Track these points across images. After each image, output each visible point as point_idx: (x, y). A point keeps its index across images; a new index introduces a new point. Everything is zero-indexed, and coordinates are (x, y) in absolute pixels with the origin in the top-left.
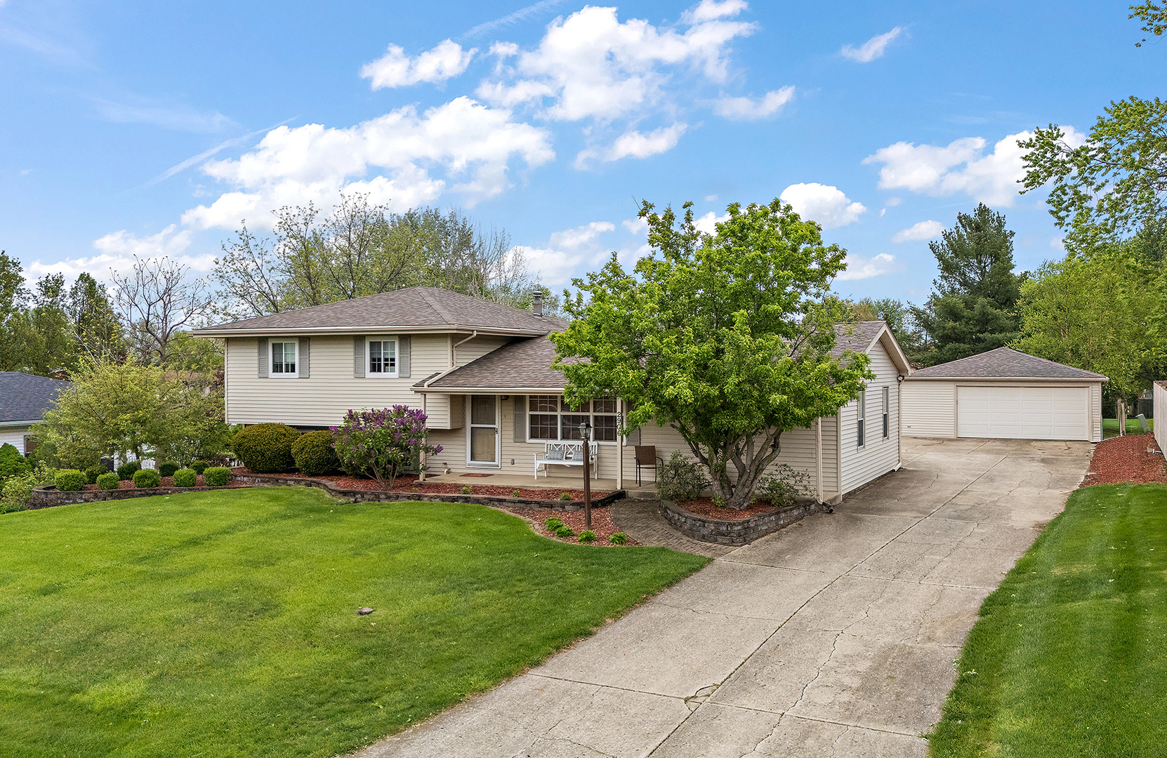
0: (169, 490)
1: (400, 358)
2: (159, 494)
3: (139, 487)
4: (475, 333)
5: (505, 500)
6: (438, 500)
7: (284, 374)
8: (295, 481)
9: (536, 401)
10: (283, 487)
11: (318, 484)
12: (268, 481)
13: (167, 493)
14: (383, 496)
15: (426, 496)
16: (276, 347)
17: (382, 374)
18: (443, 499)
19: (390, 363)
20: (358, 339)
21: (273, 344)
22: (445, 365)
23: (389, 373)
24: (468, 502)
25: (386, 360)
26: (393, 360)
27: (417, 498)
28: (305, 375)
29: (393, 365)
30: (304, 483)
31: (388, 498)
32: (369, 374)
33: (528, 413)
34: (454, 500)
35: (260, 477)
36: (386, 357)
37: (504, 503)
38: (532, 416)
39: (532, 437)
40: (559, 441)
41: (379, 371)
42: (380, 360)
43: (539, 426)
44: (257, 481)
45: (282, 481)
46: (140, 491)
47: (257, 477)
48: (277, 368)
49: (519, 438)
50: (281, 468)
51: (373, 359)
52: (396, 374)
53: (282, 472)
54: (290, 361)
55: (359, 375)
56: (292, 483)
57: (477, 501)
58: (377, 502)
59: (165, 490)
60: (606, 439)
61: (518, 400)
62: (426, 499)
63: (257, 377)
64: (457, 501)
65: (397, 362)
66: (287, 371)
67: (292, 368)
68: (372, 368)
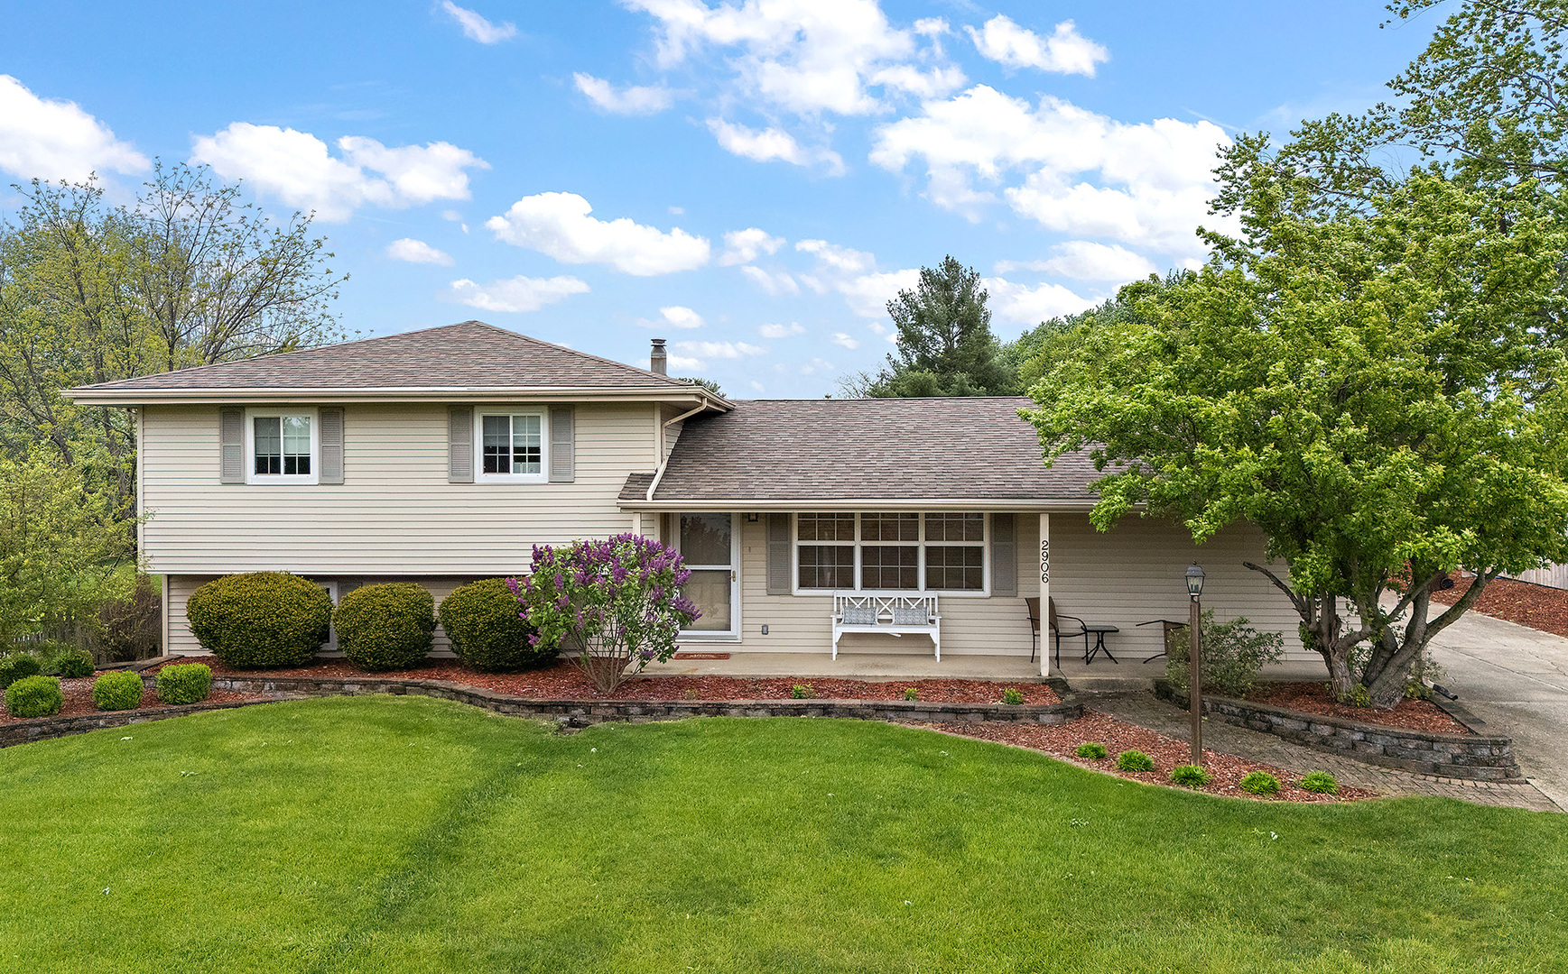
0: (99, 718)
1: (553, 447)
2: (78, 729)
3: (23, 716)
4: (705, 403)
5: (912, 709)
6: (762, 712)
7: (283, 478)
8: (364, 684)
9: (813, 523)
10: (337, 697)
11: (427, 689)
12: (294, 688)
13: (97, 726)
14: (636, 710)
15: (736, 706)
16: (266, 427)
17: (511, 477)
18: (773, 711)
19: (531, 456)
20: (458, 411)
21: (256, 420)
22: (651, 459)
23: (527, 475)
24: (829, 714)
25: (517, 450)
26: (537, 450)
27: (714, 710)
28: (333, 476)
29: (537, 459)
30: (383, 687)
31: (648, 711)
32: (482, 477)
33: (796, 543)
34: (798, 711)
35: (273, 680)
36: (520, 444)
37: (911, 715)
38: (801, 548)
39: (802, 585)
40: (858, 591)
41: (505, 469)
42: (506, 450)
43: (817, 566)
44: (267, 688)
45: (330, 686)
46: (40, 725)
47: (265, 680)
48: (265, 465)
49: (778, 586)
50: (301, 658)
51: (487, 449)
52: (541, 477)
53: (303, 666)
54: (295, 450)
55: (459, 475)
56: (356, 688)
57: (851, 712)
58: (624, 722)
59: (91, 719)
60: (949, 587)
61: (776, 523)
62: (734, 711)
63: (218, 482)
64: (806, 713)
65: (544, 455)
66: (290, 470)
67: (303, 465)
68: (490, 466)
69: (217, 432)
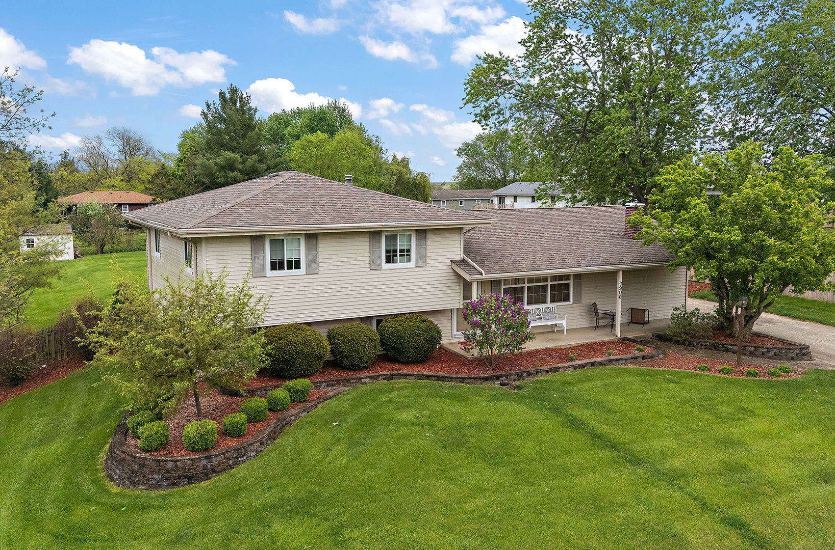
1: (417, 249)
7: (286, 272)
8: (372, 378)
10: (360, 387)
11: (405, 376)
12: (336, 384)
16: (276, 245)
17: (397, 265)
19: (407, 254)
20: (374, 235)
21: (271, 242)
23: (405, 264)
25: (401, 251)
26: (410, 250)
28: (313, 269)
29: (410, 255)
30: (381, 378)
32: (385, 266)
33: (503, 287)
35: (325, 382)
36: (402, 248)
41: (395, 261)
42: (395, 251)
44: (322, 386)
45: (354, 381)
47: (321, 382)
48: (277, 265)
51: (387, 251)
52: (412, 264)
54: (292, 256)
55: (374, 266)
56: (367, 380)
63: (251, 277)
65: (413, 253)
66: (289, 267)
67: (297, 265)
68: (388, 260)
69: (249, 248)
